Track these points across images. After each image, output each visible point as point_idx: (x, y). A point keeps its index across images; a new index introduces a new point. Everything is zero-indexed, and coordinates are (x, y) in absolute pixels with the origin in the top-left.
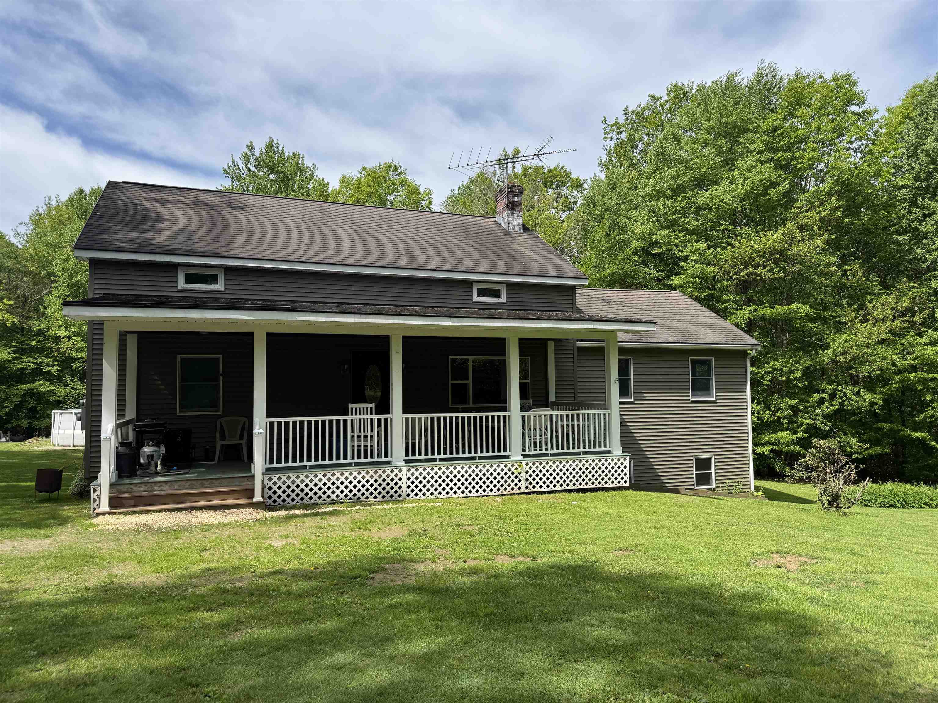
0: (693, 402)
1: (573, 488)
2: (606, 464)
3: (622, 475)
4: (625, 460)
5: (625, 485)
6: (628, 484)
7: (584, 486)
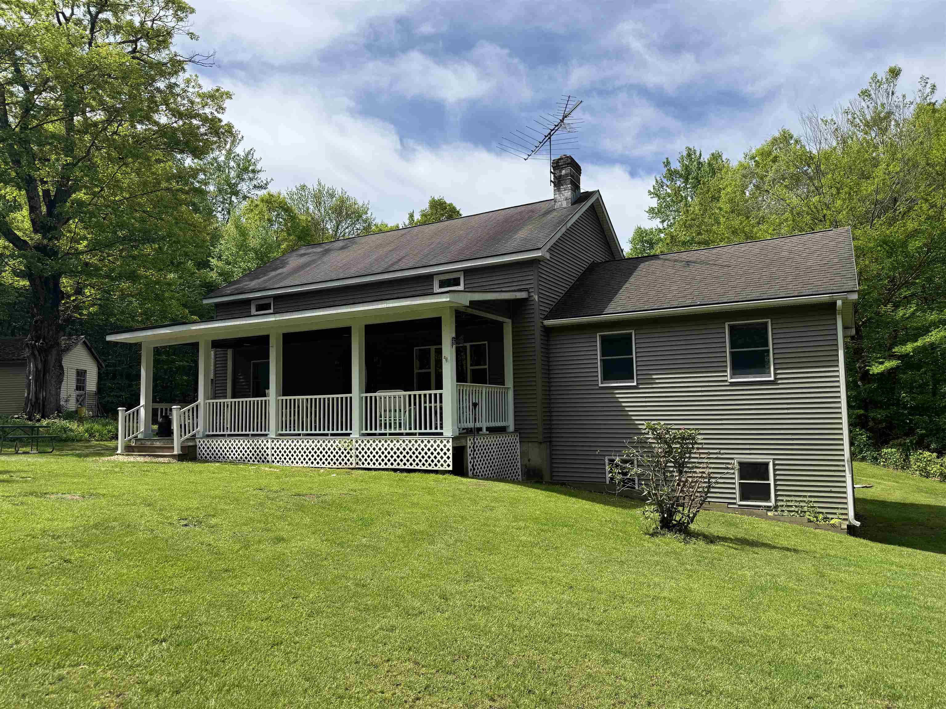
0: (732, 384)
1: (397, 467)
2: (429, 446)
3: (445, 458)
4: (448, 442)
5: (448, 469)
6: (451, 468)
7: (408, 466)
